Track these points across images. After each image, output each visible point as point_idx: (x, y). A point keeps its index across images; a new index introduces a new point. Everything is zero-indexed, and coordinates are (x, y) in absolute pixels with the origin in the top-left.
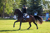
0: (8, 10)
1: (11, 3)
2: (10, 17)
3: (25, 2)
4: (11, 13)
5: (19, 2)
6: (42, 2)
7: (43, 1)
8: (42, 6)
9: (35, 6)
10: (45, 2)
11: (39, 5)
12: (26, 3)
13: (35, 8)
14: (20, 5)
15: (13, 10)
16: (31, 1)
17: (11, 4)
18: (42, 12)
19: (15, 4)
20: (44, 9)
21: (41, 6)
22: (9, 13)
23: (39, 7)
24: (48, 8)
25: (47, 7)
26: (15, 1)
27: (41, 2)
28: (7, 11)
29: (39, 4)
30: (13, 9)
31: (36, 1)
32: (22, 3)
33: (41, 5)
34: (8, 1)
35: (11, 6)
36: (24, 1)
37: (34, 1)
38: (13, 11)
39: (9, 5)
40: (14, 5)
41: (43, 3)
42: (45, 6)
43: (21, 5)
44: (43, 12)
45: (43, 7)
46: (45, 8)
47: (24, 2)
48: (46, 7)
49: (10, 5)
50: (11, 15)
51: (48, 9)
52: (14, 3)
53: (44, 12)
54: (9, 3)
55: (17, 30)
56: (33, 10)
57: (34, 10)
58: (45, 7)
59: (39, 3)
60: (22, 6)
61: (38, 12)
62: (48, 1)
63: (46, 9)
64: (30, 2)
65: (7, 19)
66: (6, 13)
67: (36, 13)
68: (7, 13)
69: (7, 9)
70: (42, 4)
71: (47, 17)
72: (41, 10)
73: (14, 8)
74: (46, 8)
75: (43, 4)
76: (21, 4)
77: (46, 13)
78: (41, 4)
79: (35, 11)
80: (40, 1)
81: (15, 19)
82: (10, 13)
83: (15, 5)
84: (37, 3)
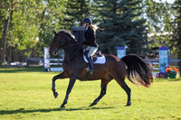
0: (20, 38)
1: (32, 10)
2: (29, 62)
3: (81, 8)
4: (33, 49)
5: (60, 9)
6: (145, 9)
7: (148, 4)
8: (144, 21)
9: (118, 22)
10: (154, 7)
11: (134, 20)
12: (88, 10)
13: (117, 30)
14: (66, 20)
15: (40, 35)
16: (106, 3)
17: (31, 16)
18: (144, 44)
19: (46, 13)
20: (152, 34)
21: (139, 21)
22: (24, 48)
23: (135, 27)
24: (167, 29)
25: (162, 26)
26: (45, 4)
27: (141, 8)
28: (17, 39)
29: (134, 16)
30: (40, 33)
31: (122, 4)
32: (71, 10)
33: (140, 18)
34: (21, 4)
35: (32, 23)
36: (78, 2)
37: (115, 4)
38: (38, 39)
39: (25, 16)
40: (42, 16)
41: (148, 11)
42: (156, 21)
43: (67, 17)
44: (147, 43)
45: (147, 26)
46: (154, 30)
47: (77, 8)
48: (159, 25)
49: (28, 18)
50: (32, 56)
51: (165, 34)
52: (44, 13)
53: (150, 45)
54: (23, 10)
55: (55, 110)
56: (112, 37)
57: (116, 38)
58: (155, 27)
59: (134, 9)
60: (71, 20)
61: (132, 44)
62: (167, 4)
63: (159, 34)
64: (100, 9)
65: (18, 69)
66: (13, 48)
67: (121, 46)
68: (16, 45)
69: (19, 32)
70: (145, 16)
71: (162, 62)
72: (141, 35)
73: (44, 29)
74: (158, 29)
75: (148, 16)
76: (68, 13)
77: (160, 46)
78: (139, 14)
79: (117, 40)
80: (138, 3)
81: (46, 70)
82: (27, 47)
83: (48, 18)
84: (126, 9)
